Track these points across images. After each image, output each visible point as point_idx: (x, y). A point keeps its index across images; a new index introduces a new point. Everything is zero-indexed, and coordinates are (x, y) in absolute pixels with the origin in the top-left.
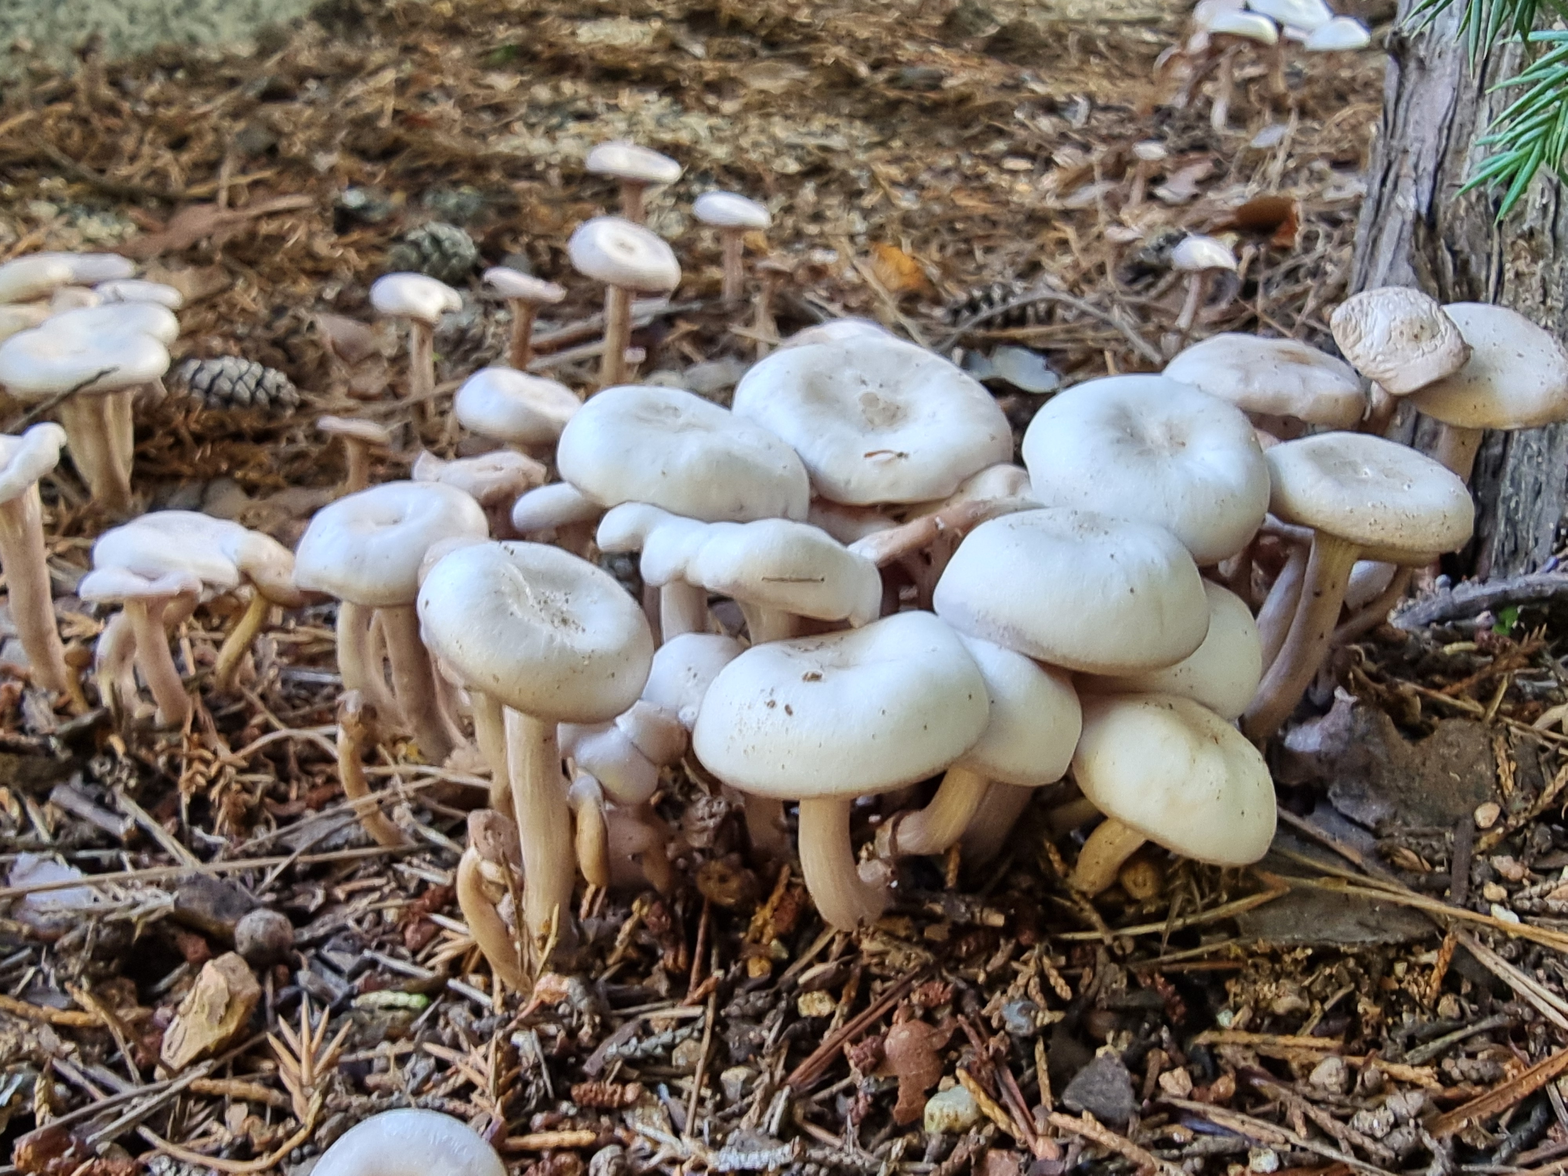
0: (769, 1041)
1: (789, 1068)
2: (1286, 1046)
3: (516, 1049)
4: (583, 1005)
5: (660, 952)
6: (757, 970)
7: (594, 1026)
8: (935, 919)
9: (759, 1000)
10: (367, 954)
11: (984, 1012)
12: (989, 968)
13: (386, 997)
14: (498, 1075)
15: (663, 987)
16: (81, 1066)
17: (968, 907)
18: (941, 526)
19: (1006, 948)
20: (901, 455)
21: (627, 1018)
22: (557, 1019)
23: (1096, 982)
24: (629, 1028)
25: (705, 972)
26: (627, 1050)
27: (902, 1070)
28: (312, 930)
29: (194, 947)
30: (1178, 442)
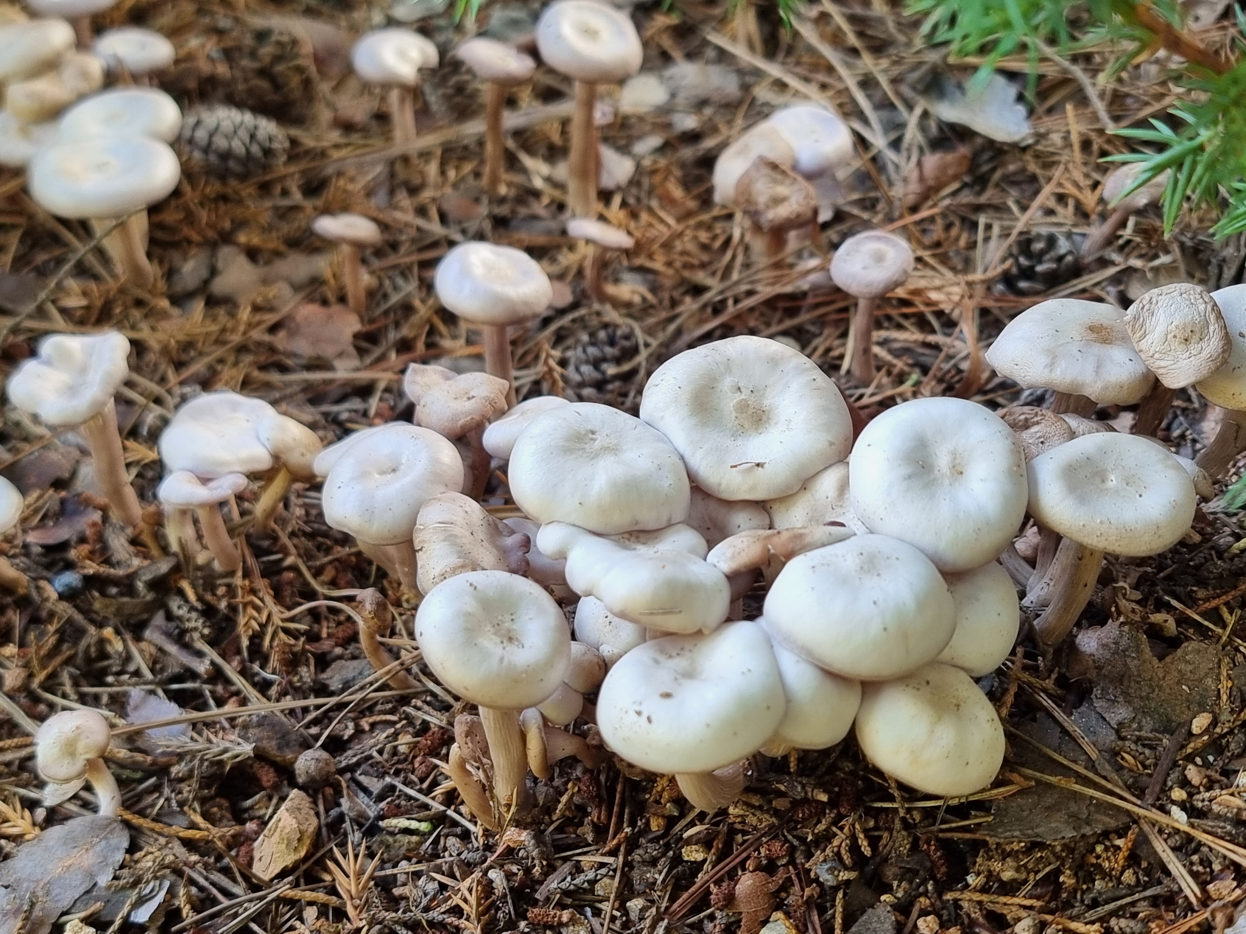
0: (659, 882)
1: (673, 899)
2: (1005, 904)
3: (491, 881)
4: (535, 853)
5: (589, 810)
6: (656, 825)
7: (542, 867)
8: (781, 794)
9: (653, 850)
10: (388, 779)
11: (807, 866)
12: (816, 831)
13: (402, 822)
14: (479, 904)
15: (590, 838)
16: (205, 873)
17: (803, 787)
18: (772, 551)
19: (830, 815)
20: (758, 465)
21: (565, 859)
22: (518, 862)
23: (891, 843)
24: (567, 867)
25: (619, 828)
26: (564, 885)
27: (745, 908)
28: (347, 758)
29: (267, 776)
30: (958, 471)
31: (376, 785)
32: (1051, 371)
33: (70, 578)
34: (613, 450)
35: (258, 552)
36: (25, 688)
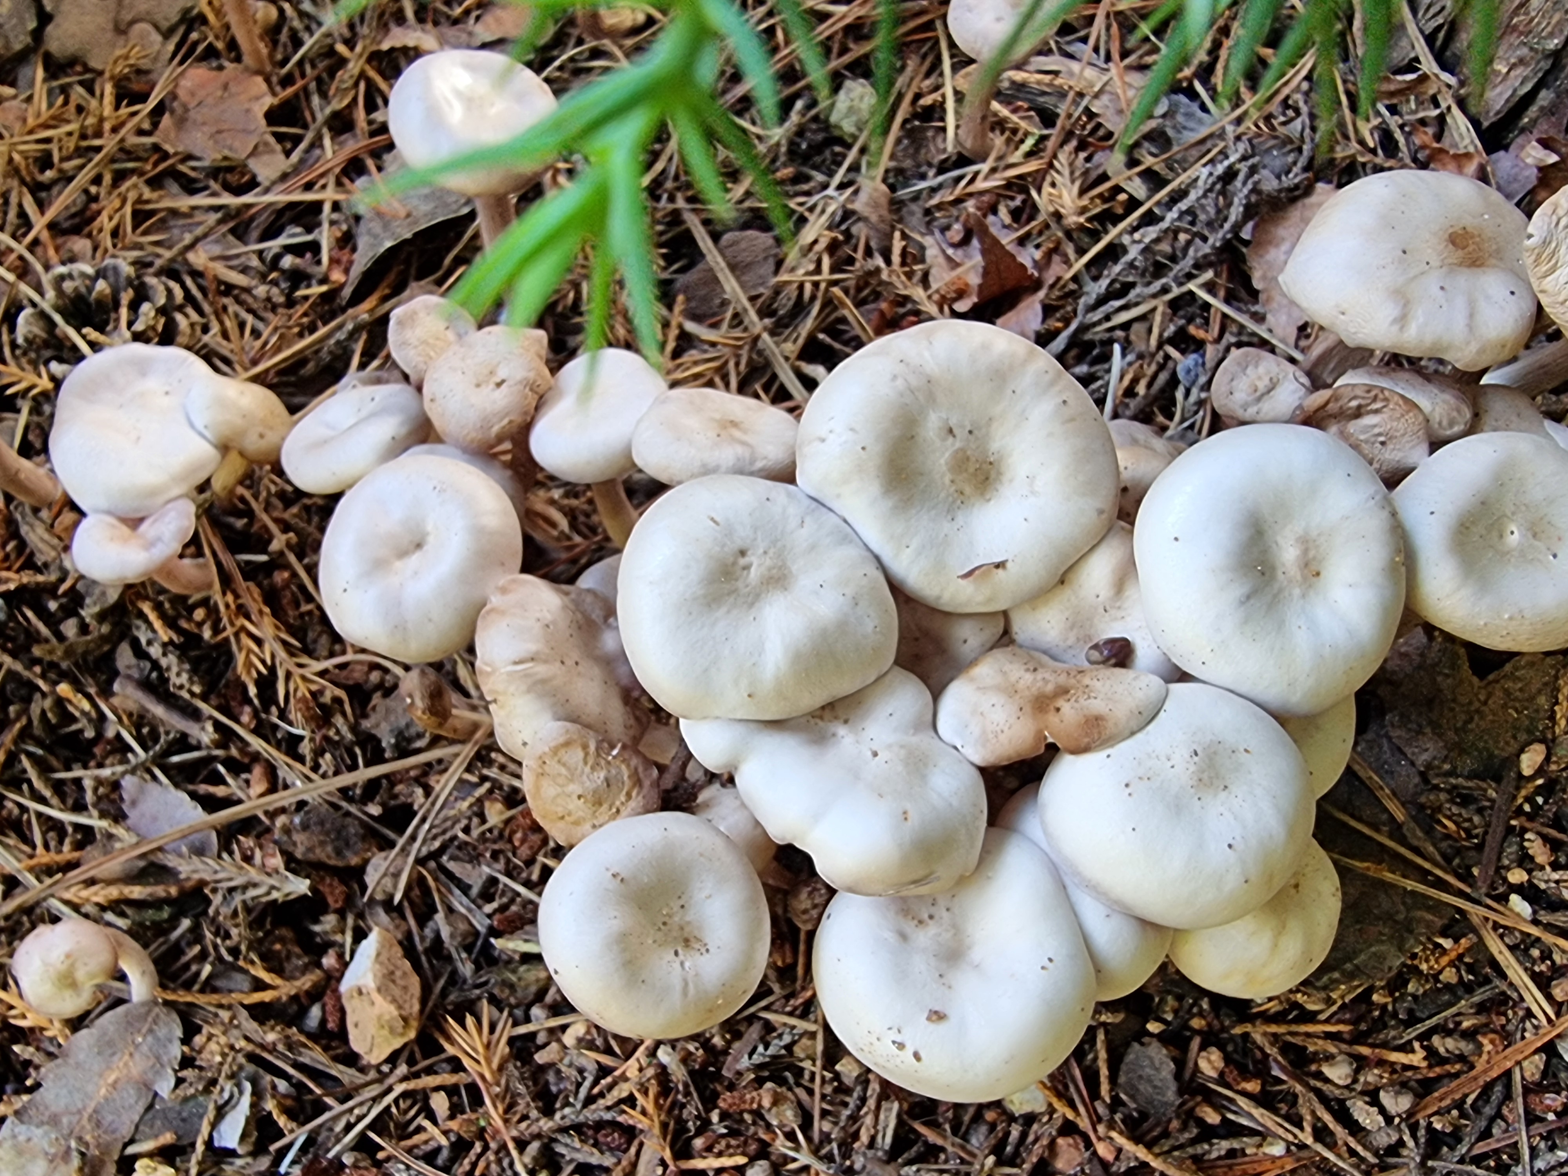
2: (1305, 1034)
3: (664, 1066)
10: (486, 870)
13: (521, 946)
16: (290, 1054)
18: (1051, 740)
20: (997, 566)
21: (750, 1020)
24: (754, 1032)
26: (757, 1059)
29: (333, 895)
30: (1312, 572)
31: (473, 878)
32: (1402, 328)
34: (779, 580)
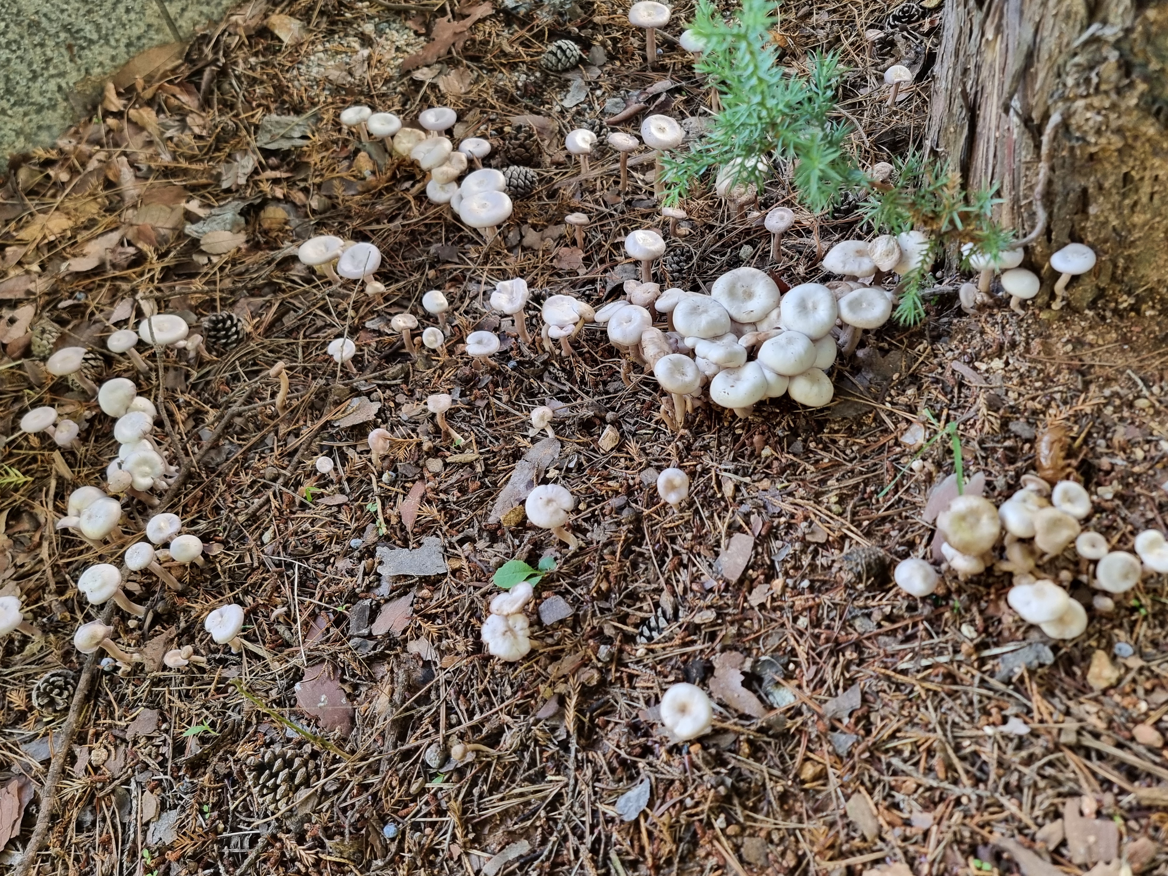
0: (729, 441)
1: (734, 446)
2: (835, 437)
3: (678, 445)
4: (690, 436)
5: (705, 422)
6: (726, 424)
7: (693, 439)
8: (765, 411)
9: (726, 432)
10: (635, 419)
11: (774, 431)
12: (776, 421)
13: (644, 431)
15: (706, 430)
16: (587, 452)
17: (772, 409)
18: (759, 339)
19: (781, 416)
20: (751, 311)
21: (700, 437)
22: (685, 438)
23: (800, 422)
24: (700, 439)
25: (715, 426)
26: (700, 444)
27: (757, 446)
28: (621, 413)
29: (598, 422)
30: (815, 308)
31: (632, 421)
32: (844, 268)
33: (513, 363)
34: (706, 311)
35: (575, 348)
36: (510, 401)
